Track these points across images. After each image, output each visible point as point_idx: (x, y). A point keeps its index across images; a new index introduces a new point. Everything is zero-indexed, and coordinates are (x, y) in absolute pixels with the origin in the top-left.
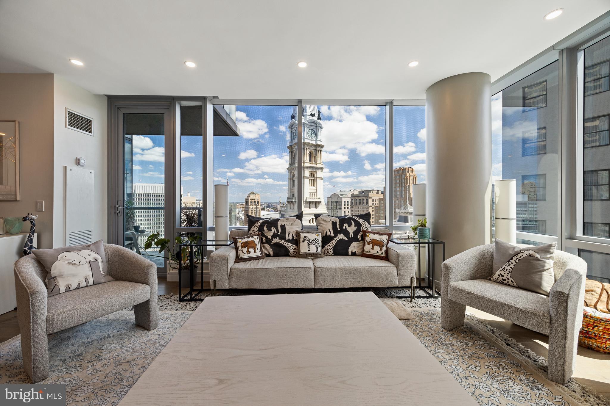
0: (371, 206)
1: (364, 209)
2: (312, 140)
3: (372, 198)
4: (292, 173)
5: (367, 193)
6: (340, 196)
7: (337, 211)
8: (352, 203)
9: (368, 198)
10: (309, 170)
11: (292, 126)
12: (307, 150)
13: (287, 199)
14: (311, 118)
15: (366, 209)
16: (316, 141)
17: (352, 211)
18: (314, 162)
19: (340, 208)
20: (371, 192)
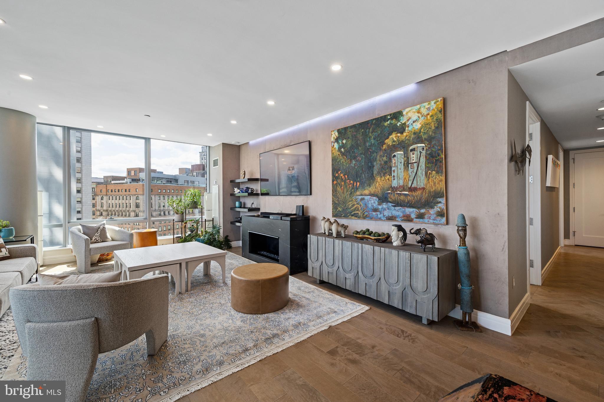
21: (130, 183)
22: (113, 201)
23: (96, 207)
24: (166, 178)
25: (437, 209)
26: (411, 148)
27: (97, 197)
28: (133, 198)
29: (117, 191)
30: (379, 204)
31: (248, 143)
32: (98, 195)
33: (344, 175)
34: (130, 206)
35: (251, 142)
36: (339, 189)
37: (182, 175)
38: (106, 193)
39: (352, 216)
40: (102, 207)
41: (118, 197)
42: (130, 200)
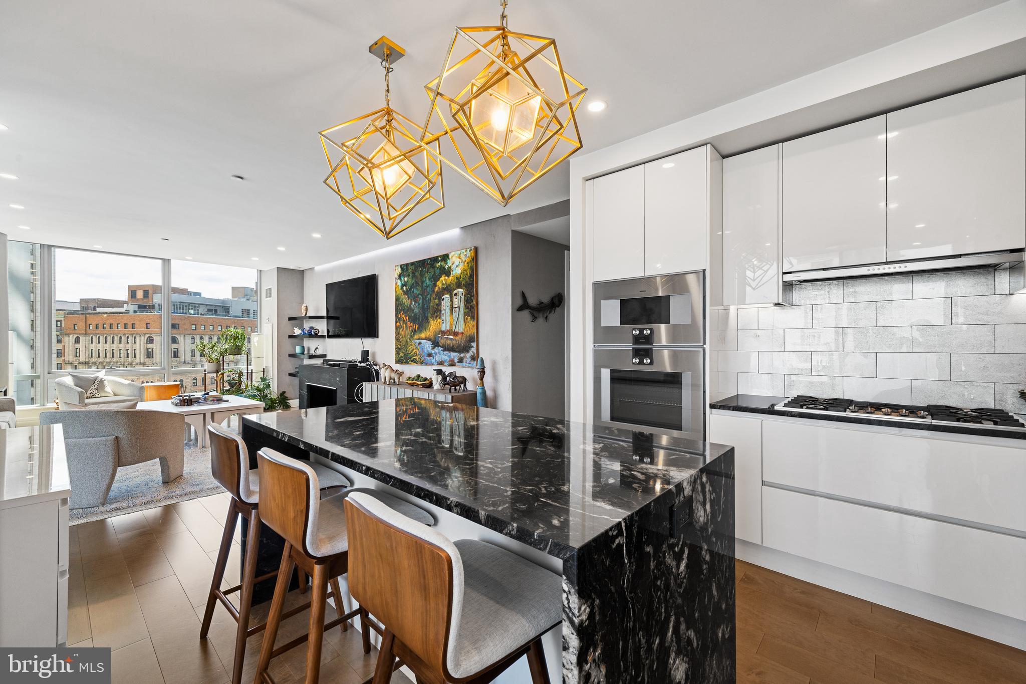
21: (135, 312)
22: (100, 346)
23: (64, 357)
24: (207, 305)
25: (471, 353)
26: (455, 292)
27: (66, 338)
28: (140, 340)
29: (109, 327)
30: (433, 349)
31: (312, 269)
32: (68, 334)
33: (406, 316)
34: (135, 354)
35: (317, 268)
36: (401, 332)
37: (237, 299)
38: (86, 331)
39: (412, 361)
40: (76, 356)
41: (109, 339)
42: (135, 343)
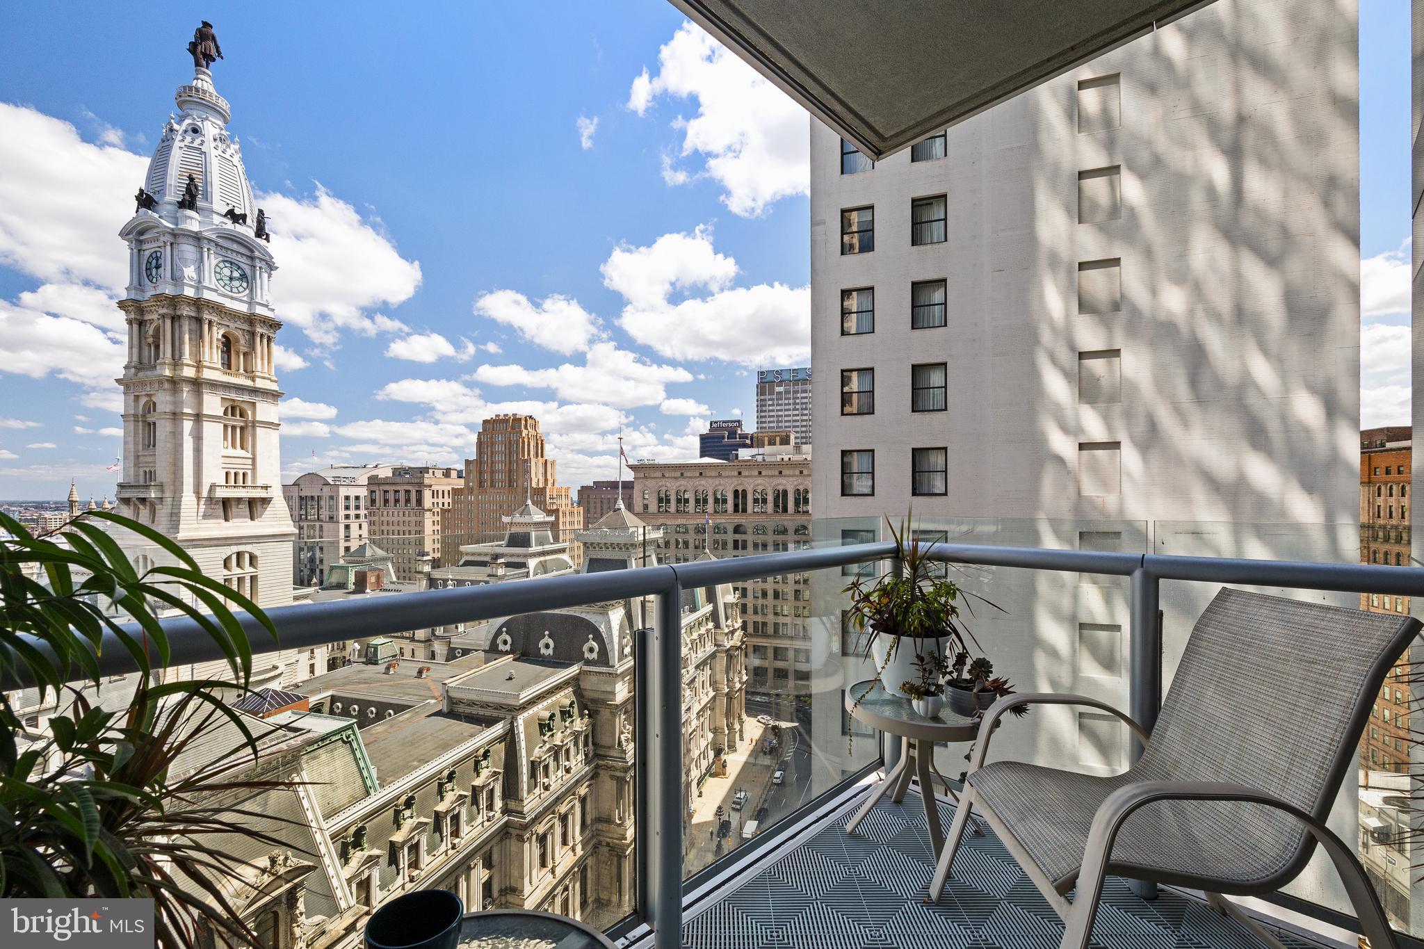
0: (430, 510)
1: (410, 519)
2: (232, 298)
3: (433, 488)
4: (143, 400)
5: (420, 475)
6: (330, 481)
7: (321, 527)
8: (373, 501)
9: (420, 488)
10: (221, 393)
11: (141, 233)
12: (215, 329)
13: (116, 488)
14: (229, 225)
15: (415, 518)
16: (251, 303)
17: (371, 523)
18: (242, 371)
19: (331, 518)
20: (431, 471)
